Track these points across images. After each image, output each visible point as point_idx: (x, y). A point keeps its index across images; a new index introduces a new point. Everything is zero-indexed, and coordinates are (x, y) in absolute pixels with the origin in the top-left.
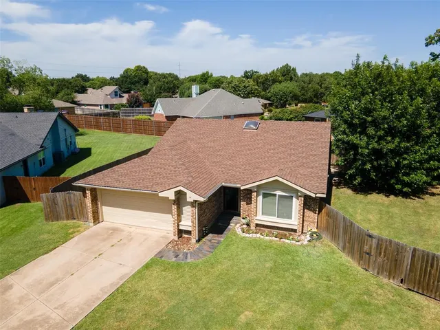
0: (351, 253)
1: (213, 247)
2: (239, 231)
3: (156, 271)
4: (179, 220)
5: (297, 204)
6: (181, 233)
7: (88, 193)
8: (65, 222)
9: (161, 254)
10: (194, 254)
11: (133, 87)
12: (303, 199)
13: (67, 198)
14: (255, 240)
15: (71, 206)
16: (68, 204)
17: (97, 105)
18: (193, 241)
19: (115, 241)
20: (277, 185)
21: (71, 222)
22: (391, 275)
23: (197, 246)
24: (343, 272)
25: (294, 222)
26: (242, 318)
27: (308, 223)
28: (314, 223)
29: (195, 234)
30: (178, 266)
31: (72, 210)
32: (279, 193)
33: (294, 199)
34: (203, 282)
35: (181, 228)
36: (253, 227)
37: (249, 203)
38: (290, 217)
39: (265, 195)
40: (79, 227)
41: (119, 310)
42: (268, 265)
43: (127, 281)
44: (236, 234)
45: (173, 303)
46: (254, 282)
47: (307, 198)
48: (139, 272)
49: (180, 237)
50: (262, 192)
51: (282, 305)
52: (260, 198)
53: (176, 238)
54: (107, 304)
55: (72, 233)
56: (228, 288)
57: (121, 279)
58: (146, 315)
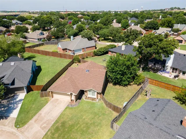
0: (105, 104)
1: (79, 103)
2: (84, 99)
3: (68, 109)
4: (71, 98)
5: (96, 93)
6: (72, 100)
7: (51, 92)
8: (45, 97)
9: (68, 106)
10: (75, 105)
11: (46, 25)
14: (87, 101)
16: (45, 94)
17: (35, 39)
18: (75, 102)
19: (58, 103)
20: (91, 90)
21: (46, 97)
22: (110, 108)
23: (75, 103)
24: (103, 108)
25: (95, 97)
26: (83, 118)
27: (98, 97)
28: (100, 97)
30: (72, 108)
32: (92, 91)
34: (77, 112)
36: (87, 98)
37: (86, 93)
38: (95, 96)
39: (89, 91)
40: (48, 99)
41: (63, 117)
42: (89, 107)
43: (63, 112)
44: (83, 100)
45: (72, 116)
46: (86, 111)
47: (98, 93)
48: (64, 110)
51: (90, 115)
52: (89, 92)
54: (60, 116)
55: (48, 101)
56: (81, 112)
57: (61, 111)
58: (67, 118)
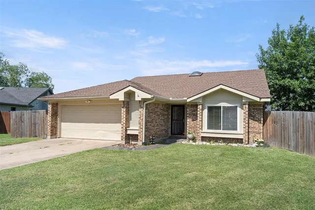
1: (160, 147)
4: (127, 126)
6: (128, 137)
7: (50, 107)
8: (28, 138)
9: (105, 148)
12: (247, 106)
13: (33, 116)
15: (35, 124)
16: (33, 122)
18: (140, 143)
19: (64, 143)
20: (221, 94)
23: (143, 146)
25: (239, 131)
27: (253, 135)
28: (259, 133)
29: (142, 138)
30: (120, 152)
31: (35, 127)
32: (223, 104)
33: (239, 109)
35: (129, 132)
36: (198, 140)
37: (195, 119)
38: (235, 129)
39: (210, 108)
49: (127, 142)
50: (207, 105)
52: (206, 111)
53: (124, 142)
